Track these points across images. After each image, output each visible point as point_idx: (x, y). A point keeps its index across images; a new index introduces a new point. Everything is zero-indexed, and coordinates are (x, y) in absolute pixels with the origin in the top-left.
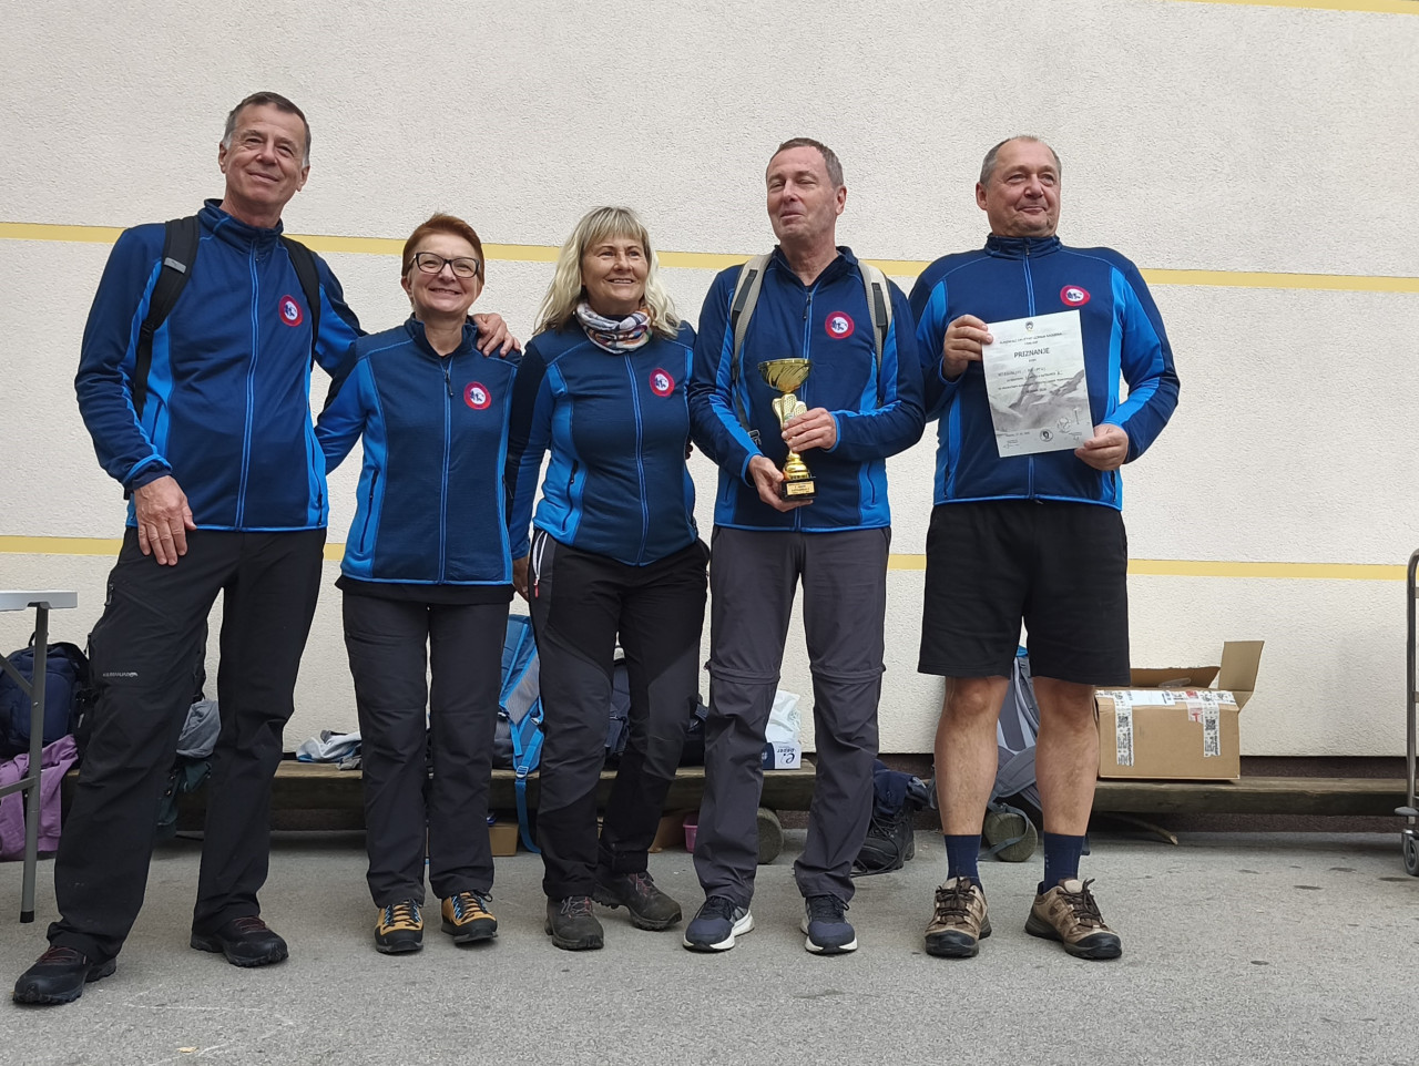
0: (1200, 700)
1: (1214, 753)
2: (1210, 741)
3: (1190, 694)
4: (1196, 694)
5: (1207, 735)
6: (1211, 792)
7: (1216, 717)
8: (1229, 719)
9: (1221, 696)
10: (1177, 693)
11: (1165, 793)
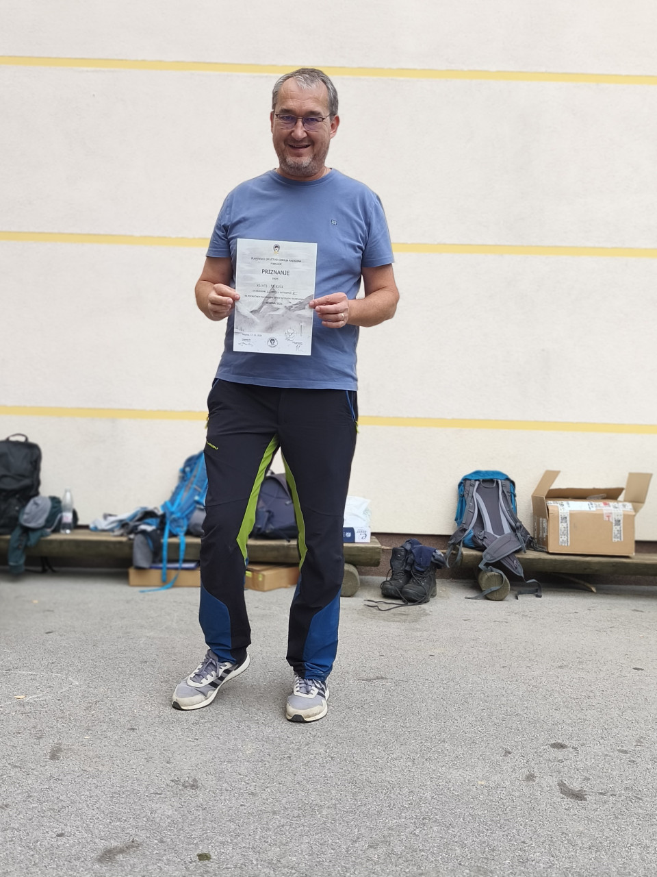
0: (612, 508)
1: (619, 540)
2: (616, 532)
3: (605, 504)
4: (608, 504)
5: (615, 529)
6: (617, 563)
7: (621, 518)
8: (629, 520)
9: (624, 506)
10: (597, 503)
11: (588, 563)
